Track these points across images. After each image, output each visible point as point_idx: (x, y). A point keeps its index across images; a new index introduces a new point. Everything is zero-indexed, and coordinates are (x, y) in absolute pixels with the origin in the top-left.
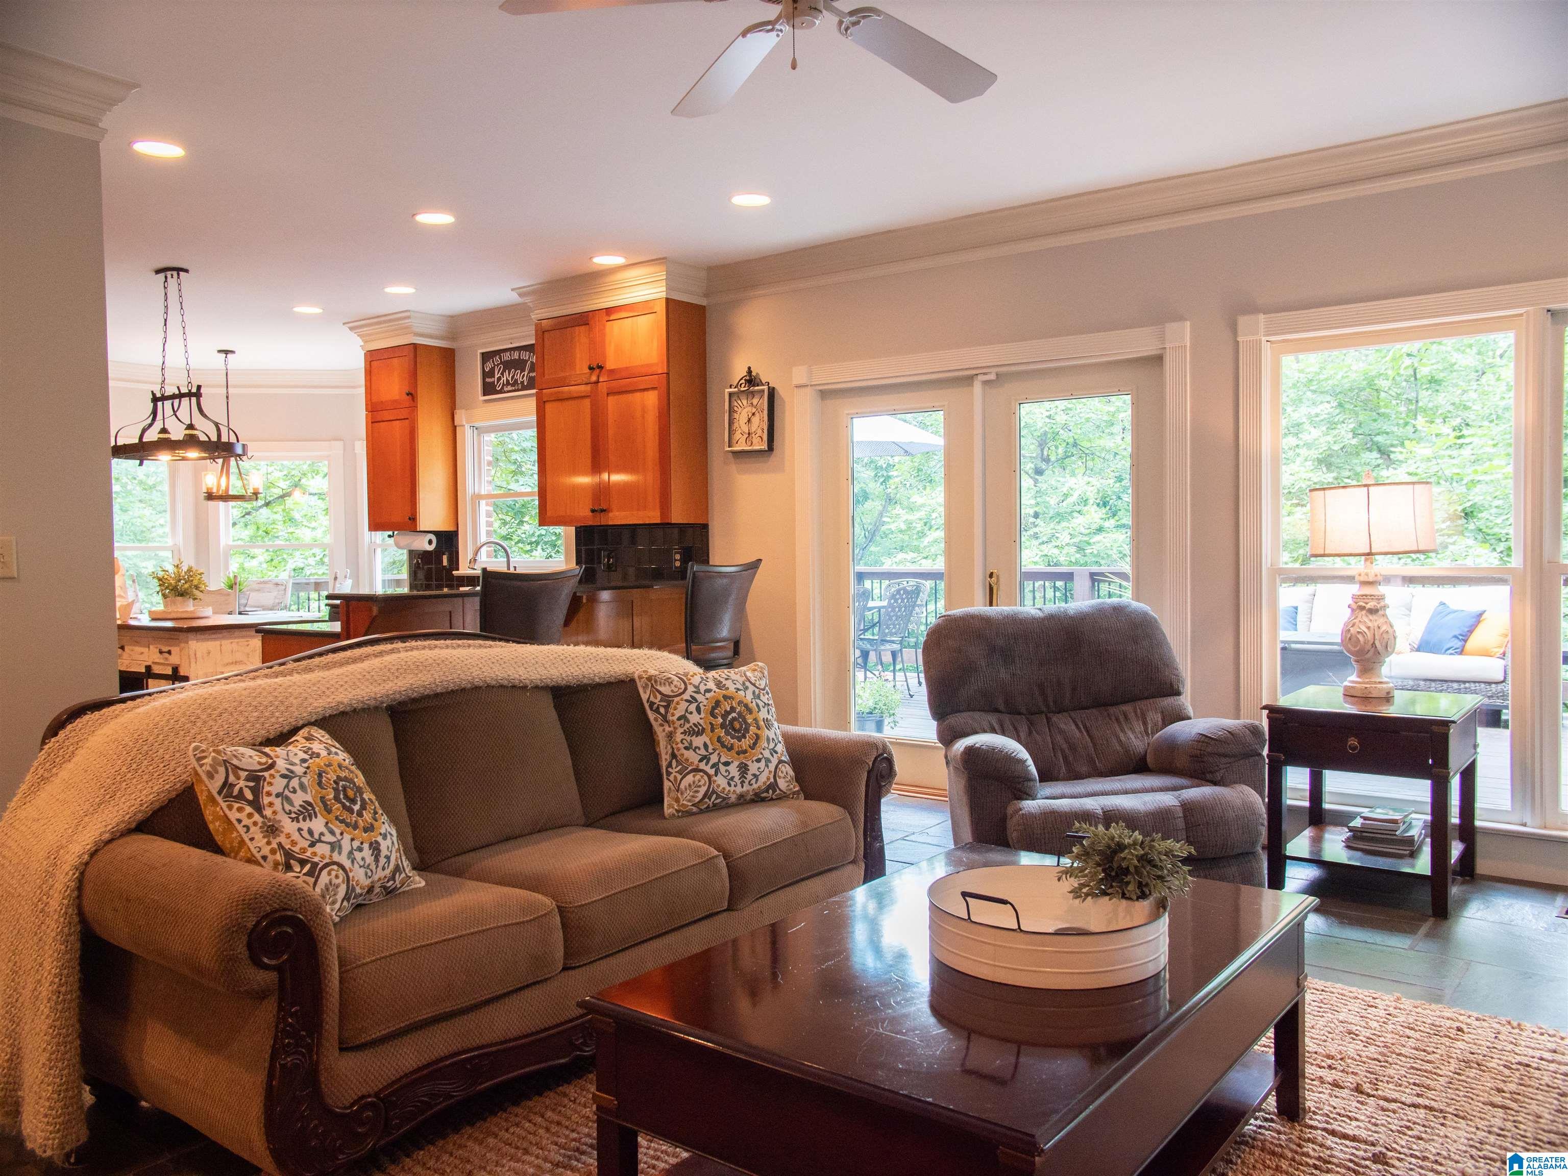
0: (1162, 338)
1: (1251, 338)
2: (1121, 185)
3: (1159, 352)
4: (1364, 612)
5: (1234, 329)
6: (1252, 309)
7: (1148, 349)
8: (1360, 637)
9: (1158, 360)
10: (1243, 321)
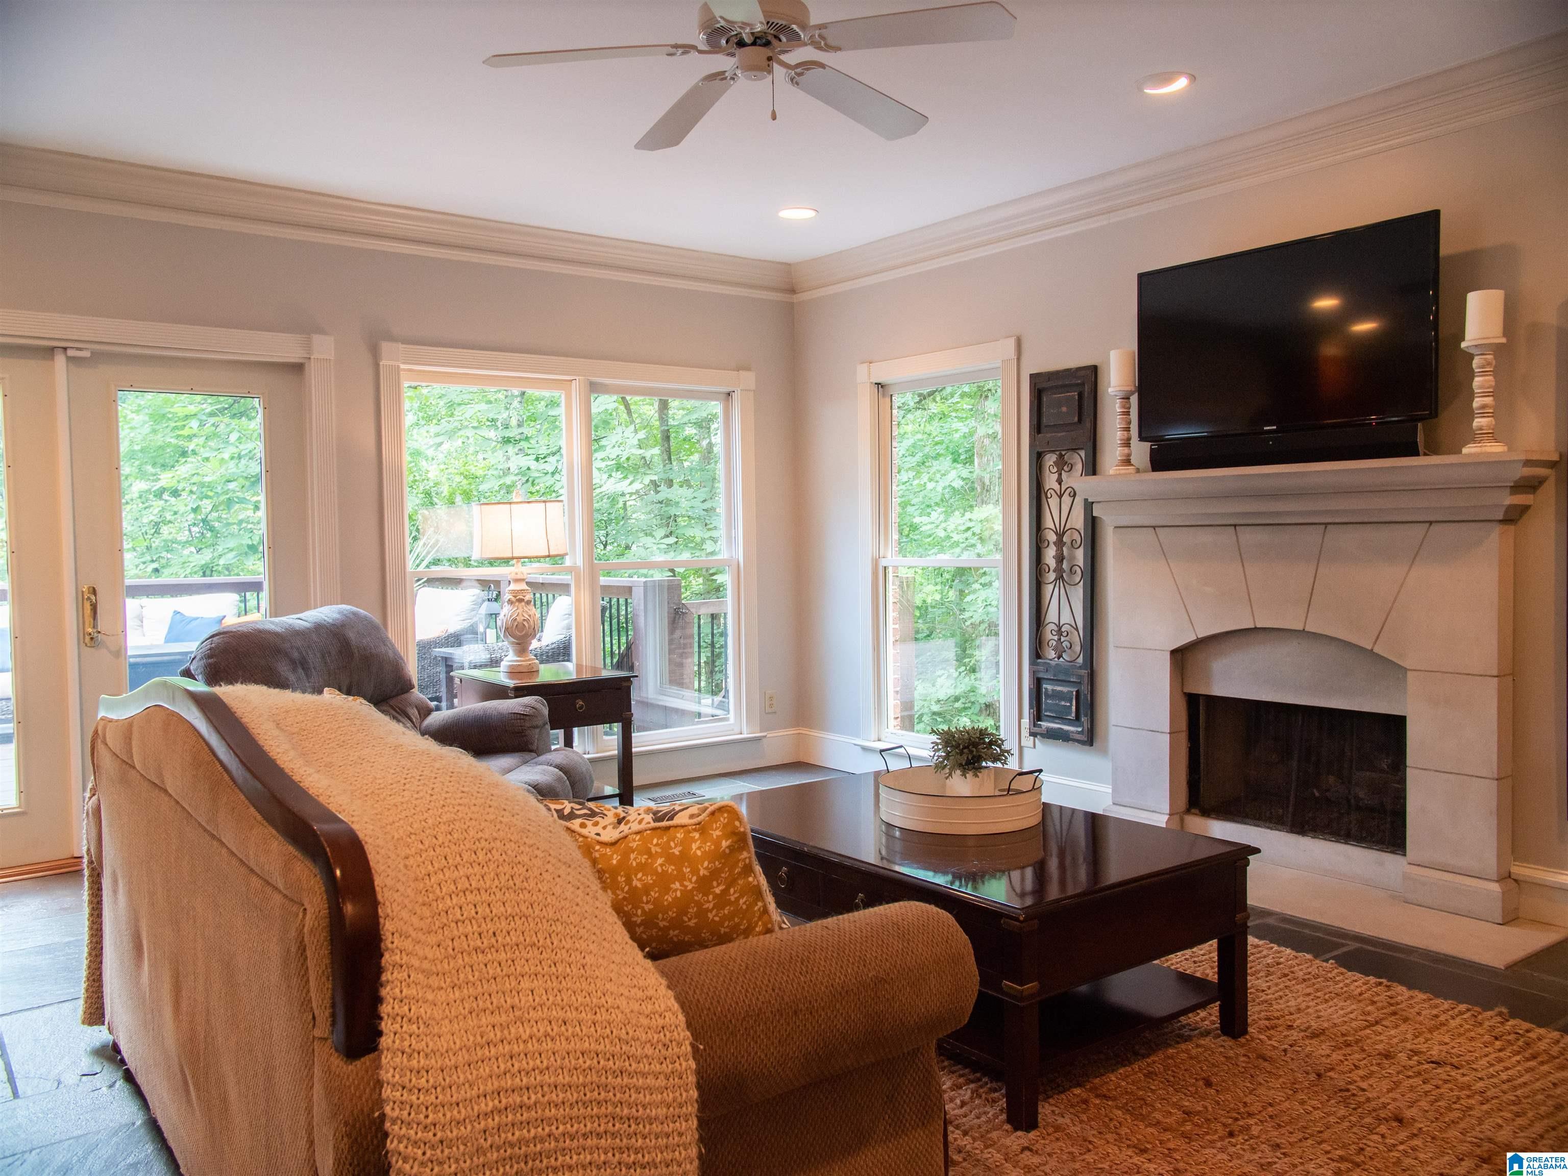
0: (308, 347)
1: (391, 363)
2: (272, 184)
3: (301, 361)
4: (523, 604)
5: (375, 354)
6: (391, 338)
7: (293, 355)
8: (525, 623)
9: (298, 368)
10: (386, 347)
